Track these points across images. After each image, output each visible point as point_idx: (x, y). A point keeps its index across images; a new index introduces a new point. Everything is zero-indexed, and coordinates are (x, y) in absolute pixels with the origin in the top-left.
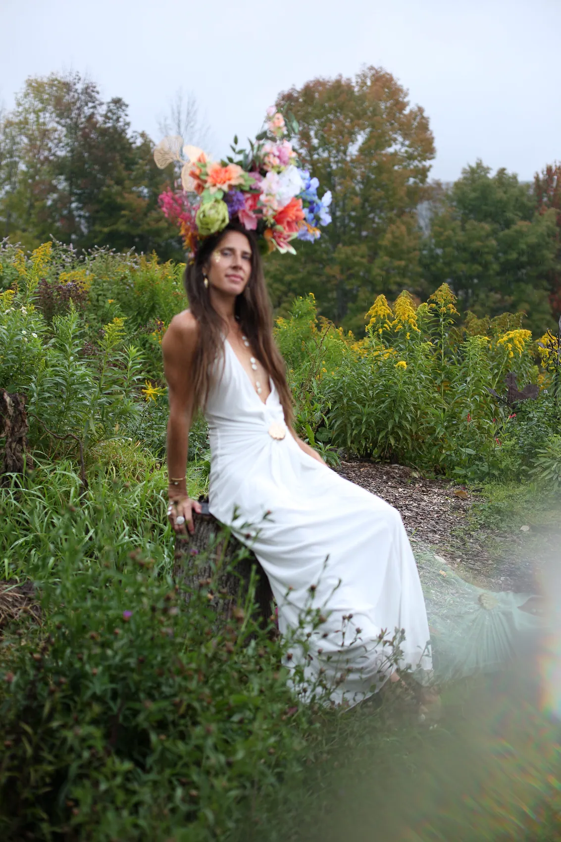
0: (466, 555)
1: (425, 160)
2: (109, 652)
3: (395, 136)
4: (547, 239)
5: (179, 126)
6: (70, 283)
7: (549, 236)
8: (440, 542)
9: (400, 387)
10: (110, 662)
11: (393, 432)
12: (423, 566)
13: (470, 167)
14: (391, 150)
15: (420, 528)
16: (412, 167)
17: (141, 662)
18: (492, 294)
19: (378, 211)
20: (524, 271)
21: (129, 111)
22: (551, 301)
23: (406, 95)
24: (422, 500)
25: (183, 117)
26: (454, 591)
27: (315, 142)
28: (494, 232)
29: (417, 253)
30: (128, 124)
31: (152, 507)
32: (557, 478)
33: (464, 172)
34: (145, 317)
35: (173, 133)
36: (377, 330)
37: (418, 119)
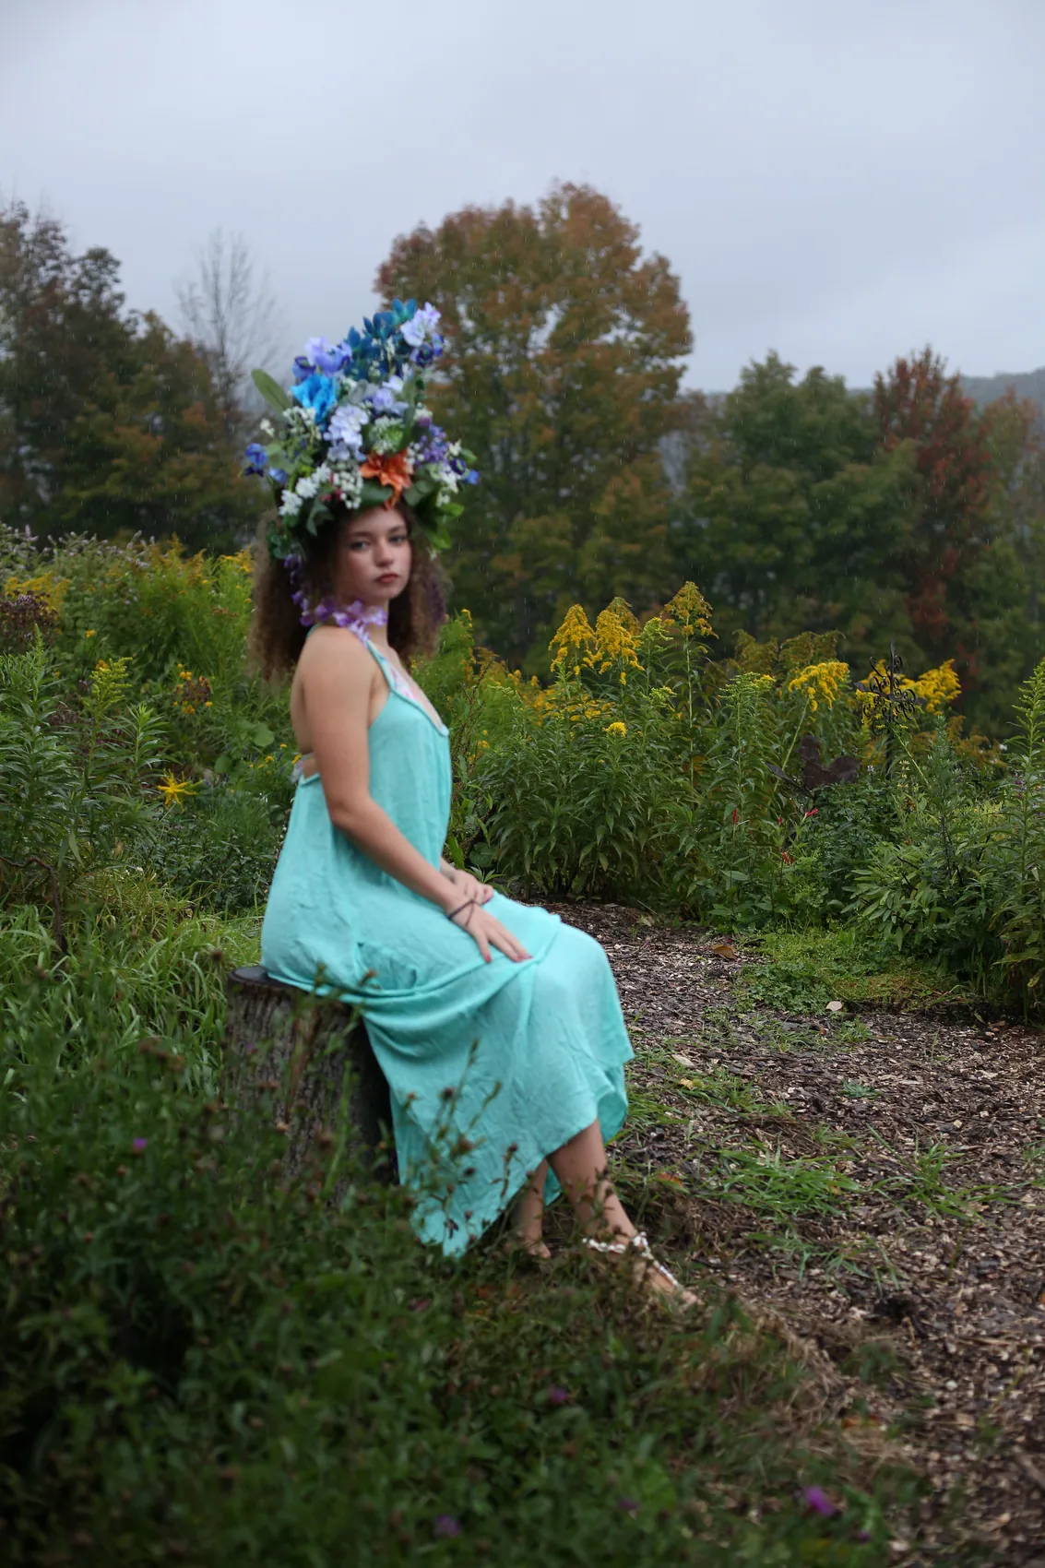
0: (729, 1052)
1: (673, 354)
2: (111, 1207)
3: (617, 312)
4: (900, 497)
5: (217, 299)
6: (25, 597)
7: (903, 490)
8: (684, 1033)
9: (616, 767)
10: (113, 1223)
11: (606, 848)
12: (653, 1072)
13: (756, 366)
14: (609, 338)
15: (650, 1011)
16: (649, 368)
17: (165, 1222)
18: (800, 598)
19: (588, 450)
20: (858, 555)
21: (121, 273)
22: (911, 609)
23: (635, 236)
24: (656, 962)
25: (225, 283)
26: (706, 1113)
27: (469, 324)
28: (804, 485)
29: (662, 528)
30: (121, 297)
31: (179, 982)
32: (890, 918)
33: (746, 374)
34: (160, 654)
35: (206, 314)
36: (572, 669)
37: (659, 279)
